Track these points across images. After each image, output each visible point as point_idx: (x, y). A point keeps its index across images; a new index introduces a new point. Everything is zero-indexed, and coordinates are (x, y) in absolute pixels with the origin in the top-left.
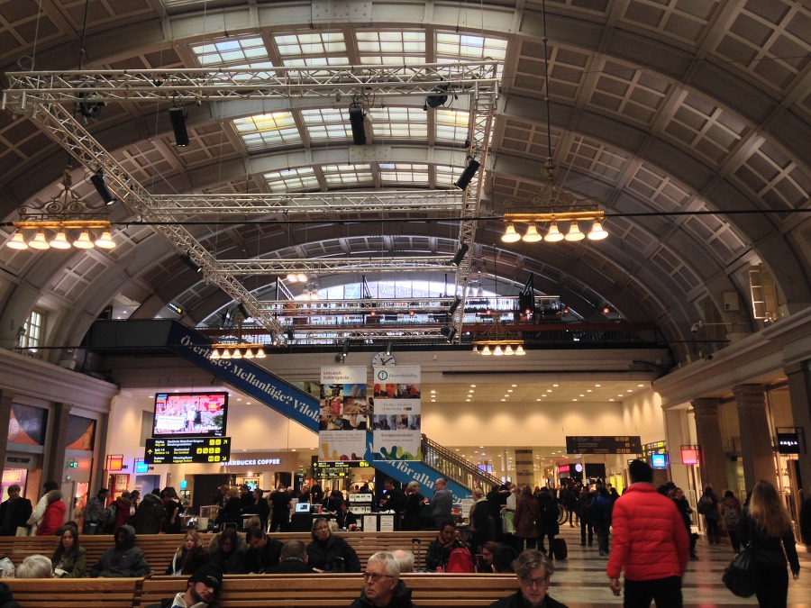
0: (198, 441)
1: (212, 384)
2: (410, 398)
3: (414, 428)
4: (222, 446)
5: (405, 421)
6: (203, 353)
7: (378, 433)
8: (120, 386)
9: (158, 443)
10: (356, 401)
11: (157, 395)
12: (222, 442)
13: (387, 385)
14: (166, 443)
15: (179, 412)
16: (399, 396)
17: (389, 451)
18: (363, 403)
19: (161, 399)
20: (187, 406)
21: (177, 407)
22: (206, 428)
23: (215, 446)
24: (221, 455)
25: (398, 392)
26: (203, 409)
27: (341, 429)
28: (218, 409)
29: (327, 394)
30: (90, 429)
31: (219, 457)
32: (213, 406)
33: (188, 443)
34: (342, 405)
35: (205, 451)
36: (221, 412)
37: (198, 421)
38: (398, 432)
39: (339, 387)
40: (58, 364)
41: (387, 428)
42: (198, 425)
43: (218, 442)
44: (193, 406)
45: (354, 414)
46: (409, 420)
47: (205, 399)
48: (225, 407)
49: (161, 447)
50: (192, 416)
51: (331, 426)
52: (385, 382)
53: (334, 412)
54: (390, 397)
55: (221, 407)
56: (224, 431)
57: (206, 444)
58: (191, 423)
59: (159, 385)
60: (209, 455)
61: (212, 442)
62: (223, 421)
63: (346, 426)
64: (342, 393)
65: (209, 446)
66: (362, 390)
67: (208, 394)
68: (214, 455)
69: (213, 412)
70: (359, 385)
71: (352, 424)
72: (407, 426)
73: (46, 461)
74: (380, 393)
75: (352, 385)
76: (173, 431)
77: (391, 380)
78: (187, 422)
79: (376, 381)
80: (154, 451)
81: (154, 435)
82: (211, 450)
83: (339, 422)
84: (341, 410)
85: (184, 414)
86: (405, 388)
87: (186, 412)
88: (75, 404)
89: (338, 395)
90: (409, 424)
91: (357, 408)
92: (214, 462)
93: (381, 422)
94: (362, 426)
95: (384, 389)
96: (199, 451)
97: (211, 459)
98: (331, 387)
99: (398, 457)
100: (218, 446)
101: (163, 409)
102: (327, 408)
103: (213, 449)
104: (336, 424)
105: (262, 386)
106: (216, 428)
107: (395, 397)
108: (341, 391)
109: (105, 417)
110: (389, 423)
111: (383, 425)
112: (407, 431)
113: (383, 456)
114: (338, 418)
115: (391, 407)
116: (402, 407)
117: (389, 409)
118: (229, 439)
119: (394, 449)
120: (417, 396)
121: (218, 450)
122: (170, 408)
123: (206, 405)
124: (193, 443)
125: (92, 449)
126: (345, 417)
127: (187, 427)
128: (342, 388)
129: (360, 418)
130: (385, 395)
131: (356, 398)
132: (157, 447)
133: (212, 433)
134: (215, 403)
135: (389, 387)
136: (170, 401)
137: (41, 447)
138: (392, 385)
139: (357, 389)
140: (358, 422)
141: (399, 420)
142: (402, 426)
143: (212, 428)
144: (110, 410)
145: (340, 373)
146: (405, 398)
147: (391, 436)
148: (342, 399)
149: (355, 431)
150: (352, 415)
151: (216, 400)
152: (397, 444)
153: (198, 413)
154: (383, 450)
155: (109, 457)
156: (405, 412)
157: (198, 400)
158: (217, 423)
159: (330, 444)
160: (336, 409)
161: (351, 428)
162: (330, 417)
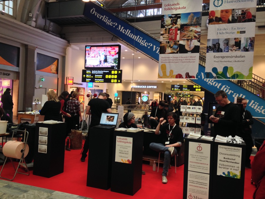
0: (106, 72)
1: (112, 40)
2: (245, 21)
3: (247, 50)
4: (118, 74)
5: (238, 44)
6: (102, 18)
7: (210, 56)
8: (69, 42)
9: (88, 72)
10: (191, 28)
11: (86, 46)
12: (118, 72)
13: (222, 11)
14: (91, 72)
15: (96, 56)
16: (234, 21)
17: (220, 70)
18: (198, 29)
19: (88, 48)
20: (100, 52)
21: (95, 53)
22: (109, 65)
23: (114, 74)
24: (117, 79)
25: (233, 17)
26: (108, 54)
27: (177, 53)
28: (115, 54)
29: (166, 23)
30: (56, 63)
31: (116, 80)
32: (113, 52)
33: (101, 72)
34: (179, 32)
35: (110, 77)
36: (117, 56)
37: (106, 61)
38: (230, 53)
39: (178, 16)
40: (25, 23)
41: (219, 50)
42: (106, 63)
43: (116, 72)
44: (103, 52)
45: (189, 40)
46: (242, 42)
47: (109, 49)
48: (119, 53)
49: (89, 74)
50: (103, 58)
51: (169, 50)
52: (220, 9)
53: (171, 39)
54: (224, 22)
55: (117, 53)
56: (118, 66)
57: (110, 73)
58: (103, 62)
59: (87, 42)
60: (111, 79)
61: (113, 72)
62: (118, 61)
63: (182, 49)
64: (180, 22)
65: (112, 74)
66: (198, 18)
67: (111, 46)
68: (114, 79)
69: (113, 56)
70: (195, 14)
71: (187, 48)
72: (240, 48)
73: (21, 76)
74: (215, 20)
75: (189, 14)
76: (94, 66)
77: (226, 6)
78: (101, 61)
79: (212, 8)
80: (86, 76)
81: (85, 68)
82: (113, 77)
83: (176, 47)
84: (178, 37)
85: (99, 57)
86: (240, 12)
87: (100, 56)
88: (38, 47)
89: (176, 24)
90: (242, 46)
91: (192, 34)
92: (114, 83)
93: (214, 45)
94: (196, 49)
95: (218, 15)
96: (107, 76)
97: (112, 81)
98: (170, 17)
99: (228, 76)
100: (116, 74)
101: (89, 54)
102: (166, 35)
103: (113, 76)
104: (174, 49)
105: (134, 37)
106: (114, 65)
107: (229, 22)
108: (179, 20)
109: (64, 58)
110: (222, 46)
111: (216, 48)
112: (239, 53)
113: (214, 75)
114: (175, 44)
115: (224, 31)
116: (236, 31)
117: (223, 33)
118: (121, 71)
119: (226, 69)
120: (252, 19)
121: (116, 77)
122: (92, 54)
123: (109, 52)
124: (104, 72)
125: (57, 73)
126: (181, 42)
127: (100, 64)
128: (180, 17)
129: (195, 43)
130: (219, 20)
131: (191, 25)
132: (87, 74)
133: (112, 68)
134: (114, 51)
135: (224, 13)
136: (92, 50)
137: (18, 68)
138: (227, 11)
139: (193, 17)
140: (192, 46)
141: (232, 42)
142: (235, 48)
143: (113, 65)
144: (65, 54)
145: (178, 4)
146: (240, 22)
147: (223, 57)
148: (179, 27)
149: (189, 54)
150: (188, 40)
151: (114, 49)
152: (228, 65)
153: (106, 56)
154: (215, 70)
155: (68, 78)
156: (238, 36)
157: (105, 49)
158: (115, 62)
159: (167, 65)
160: (173, 36)
161: (186, 51)
162: (168, 42)
